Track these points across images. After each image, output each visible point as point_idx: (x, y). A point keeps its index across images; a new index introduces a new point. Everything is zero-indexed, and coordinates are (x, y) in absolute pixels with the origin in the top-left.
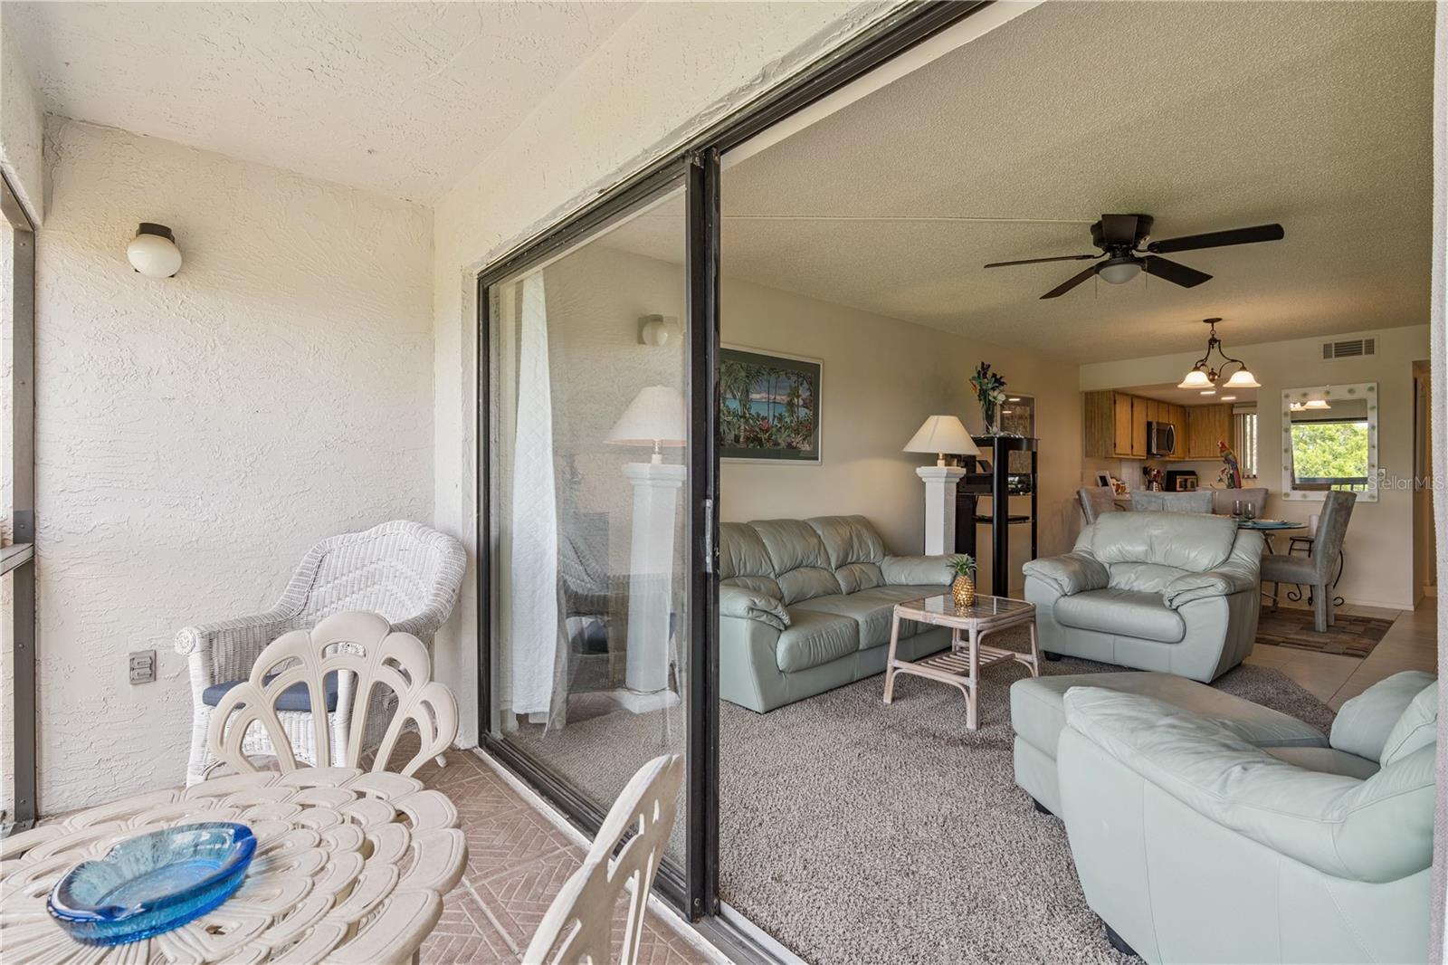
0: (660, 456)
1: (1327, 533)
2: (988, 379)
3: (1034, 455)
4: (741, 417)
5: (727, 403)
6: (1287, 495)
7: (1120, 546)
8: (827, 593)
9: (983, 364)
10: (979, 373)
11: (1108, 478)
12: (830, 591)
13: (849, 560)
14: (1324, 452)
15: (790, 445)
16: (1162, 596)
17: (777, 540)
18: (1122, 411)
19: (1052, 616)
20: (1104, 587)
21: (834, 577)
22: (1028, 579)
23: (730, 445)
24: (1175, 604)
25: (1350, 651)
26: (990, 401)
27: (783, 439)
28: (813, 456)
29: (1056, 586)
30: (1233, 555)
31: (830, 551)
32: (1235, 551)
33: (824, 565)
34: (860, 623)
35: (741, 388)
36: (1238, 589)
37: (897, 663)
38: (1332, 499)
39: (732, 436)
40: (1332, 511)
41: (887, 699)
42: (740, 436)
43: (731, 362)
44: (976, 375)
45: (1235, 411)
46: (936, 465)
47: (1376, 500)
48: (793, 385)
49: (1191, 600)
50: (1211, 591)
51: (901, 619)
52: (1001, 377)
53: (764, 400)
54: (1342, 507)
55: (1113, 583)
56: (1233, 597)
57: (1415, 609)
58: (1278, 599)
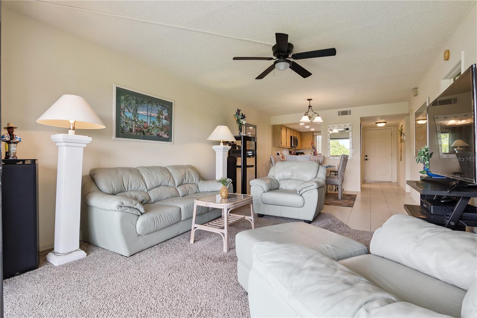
0: (74, 131)
1: (341, 168)
2: (240, 115)
3: (256, 143)
4: (133, 121)
5: (125, 114)
6: (329, 158)
7: (283, 173)
8: (172, 197)
9: (238, 109)
10: (237, 113)
11: (280, 154)
12: (174, 196)
13: (184, 183)
14: (333, 150)
15: (158, 135)
16: (297, 190)
17: (149, 174)
18: (283, 132)
19: (260, 200)
20: (278, 189)
21: (176, 189)
22: (252, 186)
23: (128, 133)
24: (301, 193)
25: (349, 205)
26: (240, 123)
27: (154, 132)
28: (169, 140)
29: (261, 189)
30: (318, 175)
31: (175, 179)
32: (318, 173)
33: (172, 185)
34: (181, 209)
35: (133, 108)
36: (321, 186)
37: (196, 226)
38: (343, 157)
39: (128, 129)
40: (343, 161)
41: (192, 241)
42: (132, 130)
43: (128, 96)
44: (236, 114)
45: (314, 134)
46: (220, 145)
47: (351, 159)
48: (160, 110)
49: (306, 191)
50: (312, 187)
51: (197, 206)
52: (245, 115)
53: (145, 115)
54: (345, 159)
55: (280, 187)
56: (319, 189)
57: (361, 191)
58: (328, 190)
